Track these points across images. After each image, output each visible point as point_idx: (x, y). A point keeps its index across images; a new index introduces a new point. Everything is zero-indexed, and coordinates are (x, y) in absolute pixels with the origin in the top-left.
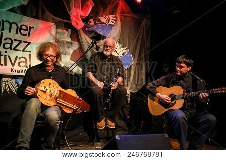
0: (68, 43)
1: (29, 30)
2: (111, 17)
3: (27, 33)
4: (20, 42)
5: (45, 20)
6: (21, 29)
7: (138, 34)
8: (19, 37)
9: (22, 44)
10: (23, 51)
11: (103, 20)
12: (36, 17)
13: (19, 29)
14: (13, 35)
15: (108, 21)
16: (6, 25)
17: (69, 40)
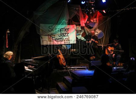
0: (80, 30)
1: (68, 29)
2: (95, 19)
3: (67, 30)
4: (66, 33)
5: (72, 24)
8: (65, 32)
10: (67, 36)
11: (92, 21)
13: (65, 30)
14: (64, 32)
15: (94, 21)
16: (62, 29)
17: (81, 29)
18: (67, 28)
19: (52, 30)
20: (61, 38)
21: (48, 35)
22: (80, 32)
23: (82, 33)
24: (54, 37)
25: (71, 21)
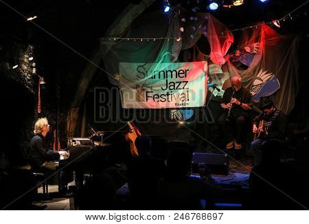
1: (185, 72)
2: (255, 45)
3: (184, 75)
4: (180, 82)
5: (198, 60)
6: (179, 74)
7: (288, 52)
8: (178, 79)
9: (182, 84)
10: (183, 88)
11: (248, 49)
12: (191, 60)
13: (178, 75)
14: (174, 79)
15: (252, 49)
16: (169, 73)
17: (221, 72)
18: (182, 69)
19: (145, 74)
20: (168, 94)
21: (137, 87)
22: (220, 79)
23: (223, 82)
24: (149, 90)
25: (197, 53)
